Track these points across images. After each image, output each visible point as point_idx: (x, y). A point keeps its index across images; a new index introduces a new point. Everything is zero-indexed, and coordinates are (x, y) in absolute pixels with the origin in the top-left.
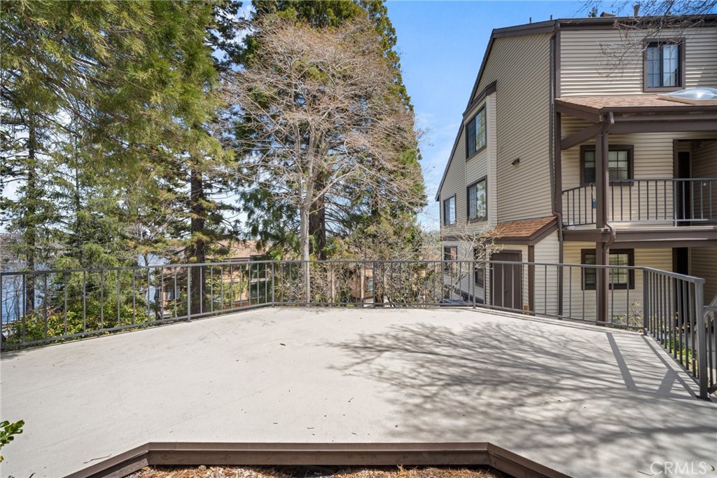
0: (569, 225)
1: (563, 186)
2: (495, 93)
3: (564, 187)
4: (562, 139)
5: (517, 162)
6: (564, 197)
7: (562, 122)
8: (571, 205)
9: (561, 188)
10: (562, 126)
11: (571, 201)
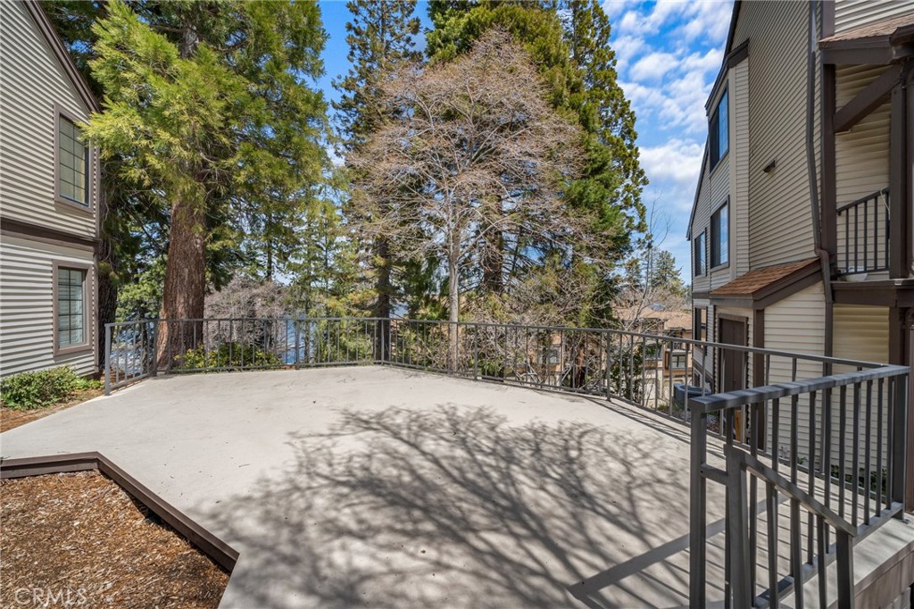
0: (848, 274)
1: (838, 199)
2: (747, 60)
3: (841, 201)
4: (837, 110)
5: (770, 168)
6: (840, 220)
7: (838, 79)
8: (852, 235)
9: (835, 204)
10: (839, 86)
11: (852, 227)
